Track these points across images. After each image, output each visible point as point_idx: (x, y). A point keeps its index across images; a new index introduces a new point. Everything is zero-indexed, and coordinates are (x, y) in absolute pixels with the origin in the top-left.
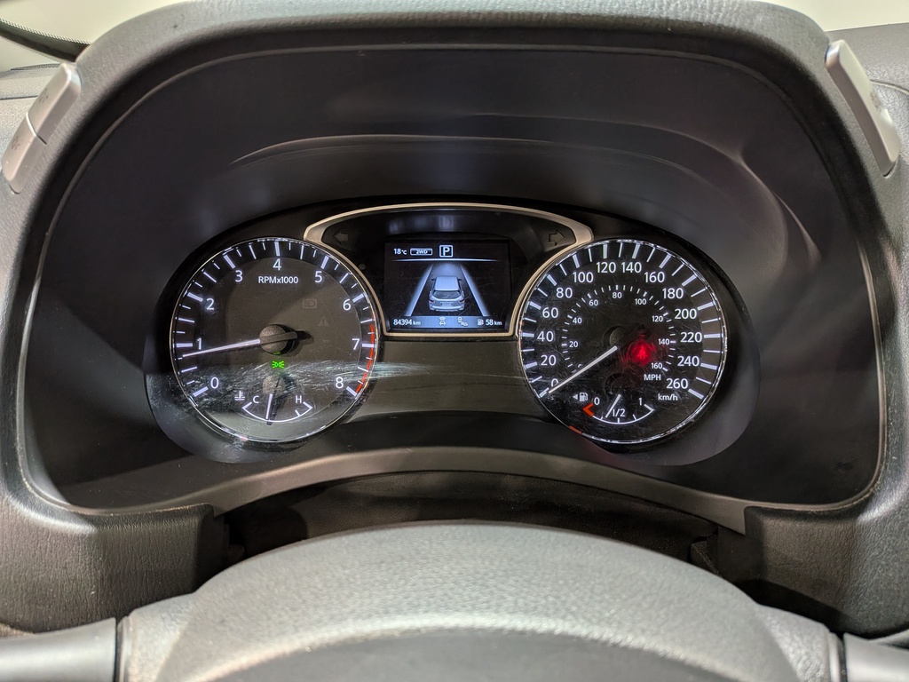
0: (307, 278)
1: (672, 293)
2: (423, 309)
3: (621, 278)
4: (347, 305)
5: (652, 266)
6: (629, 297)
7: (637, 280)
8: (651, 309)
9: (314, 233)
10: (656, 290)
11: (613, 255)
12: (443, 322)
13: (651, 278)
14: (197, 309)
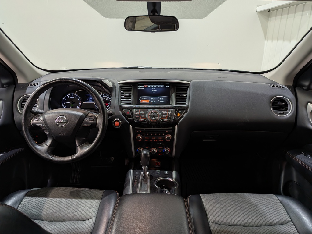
0: (75, 97)
1: (110, 99)
2: (88, 101)
3: (105, 97)
4: (78, 100)
5: (108, 96)
6: (106, 99)
7: (107, 97)
8: (108, 100)
9: (75, 93)
10: (108, 98)
11: (104, 95)
12: (90, 102)
13: (108, 97)
14: (64, 100)
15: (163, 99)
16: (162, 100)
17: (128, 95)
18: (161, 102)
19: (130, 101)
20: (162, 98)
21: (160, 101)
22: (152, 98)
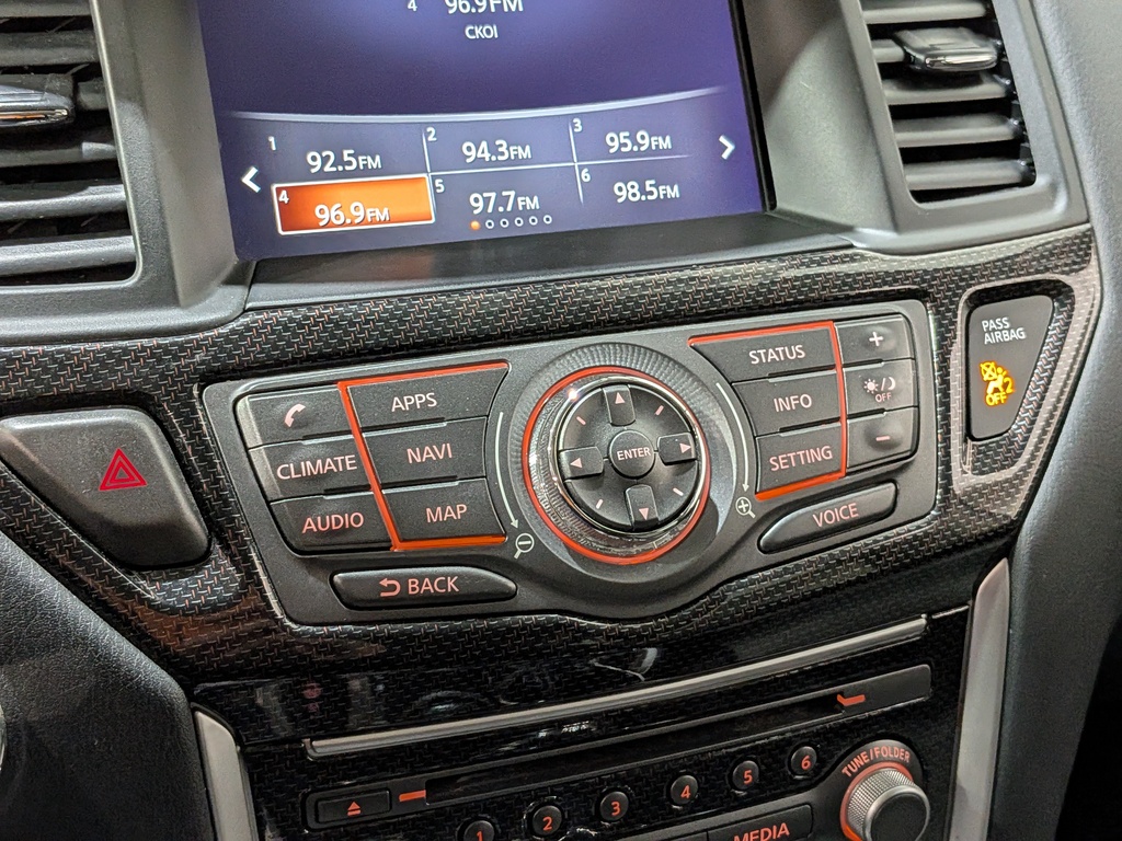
15: (646, 140)
16: (636, 169)
17: (35, 100)
18: (627, 191)
19: (113, 221)
20: (628, 121)
21: (606, 177)
22: (477, 134)
